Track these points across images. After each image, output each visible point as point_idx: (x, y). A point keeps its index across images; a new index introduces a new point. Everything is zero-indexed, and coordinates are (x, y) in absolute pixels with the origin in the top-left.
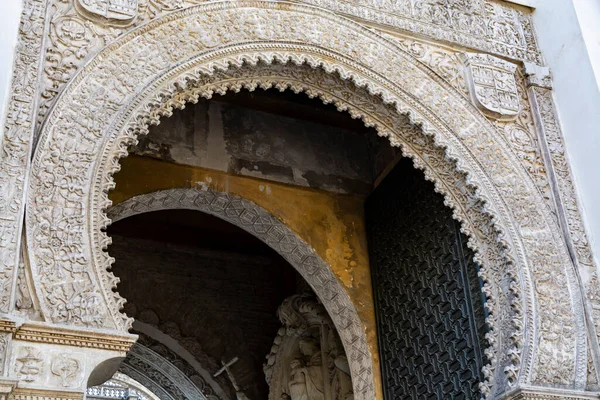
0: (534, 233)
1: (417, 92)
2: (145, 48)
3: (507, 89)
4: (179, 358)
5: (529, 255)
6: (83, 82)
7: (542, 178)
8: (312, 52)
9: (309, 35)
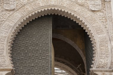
0: (102, 36)
1: (76, 10)
2: (17, 14)
3: (98, 4)
4: (69, 65)
5: (99, 41)
6: (5, 23)
7: (106, 23)
8: (52, 7)
9: (52, 3)
